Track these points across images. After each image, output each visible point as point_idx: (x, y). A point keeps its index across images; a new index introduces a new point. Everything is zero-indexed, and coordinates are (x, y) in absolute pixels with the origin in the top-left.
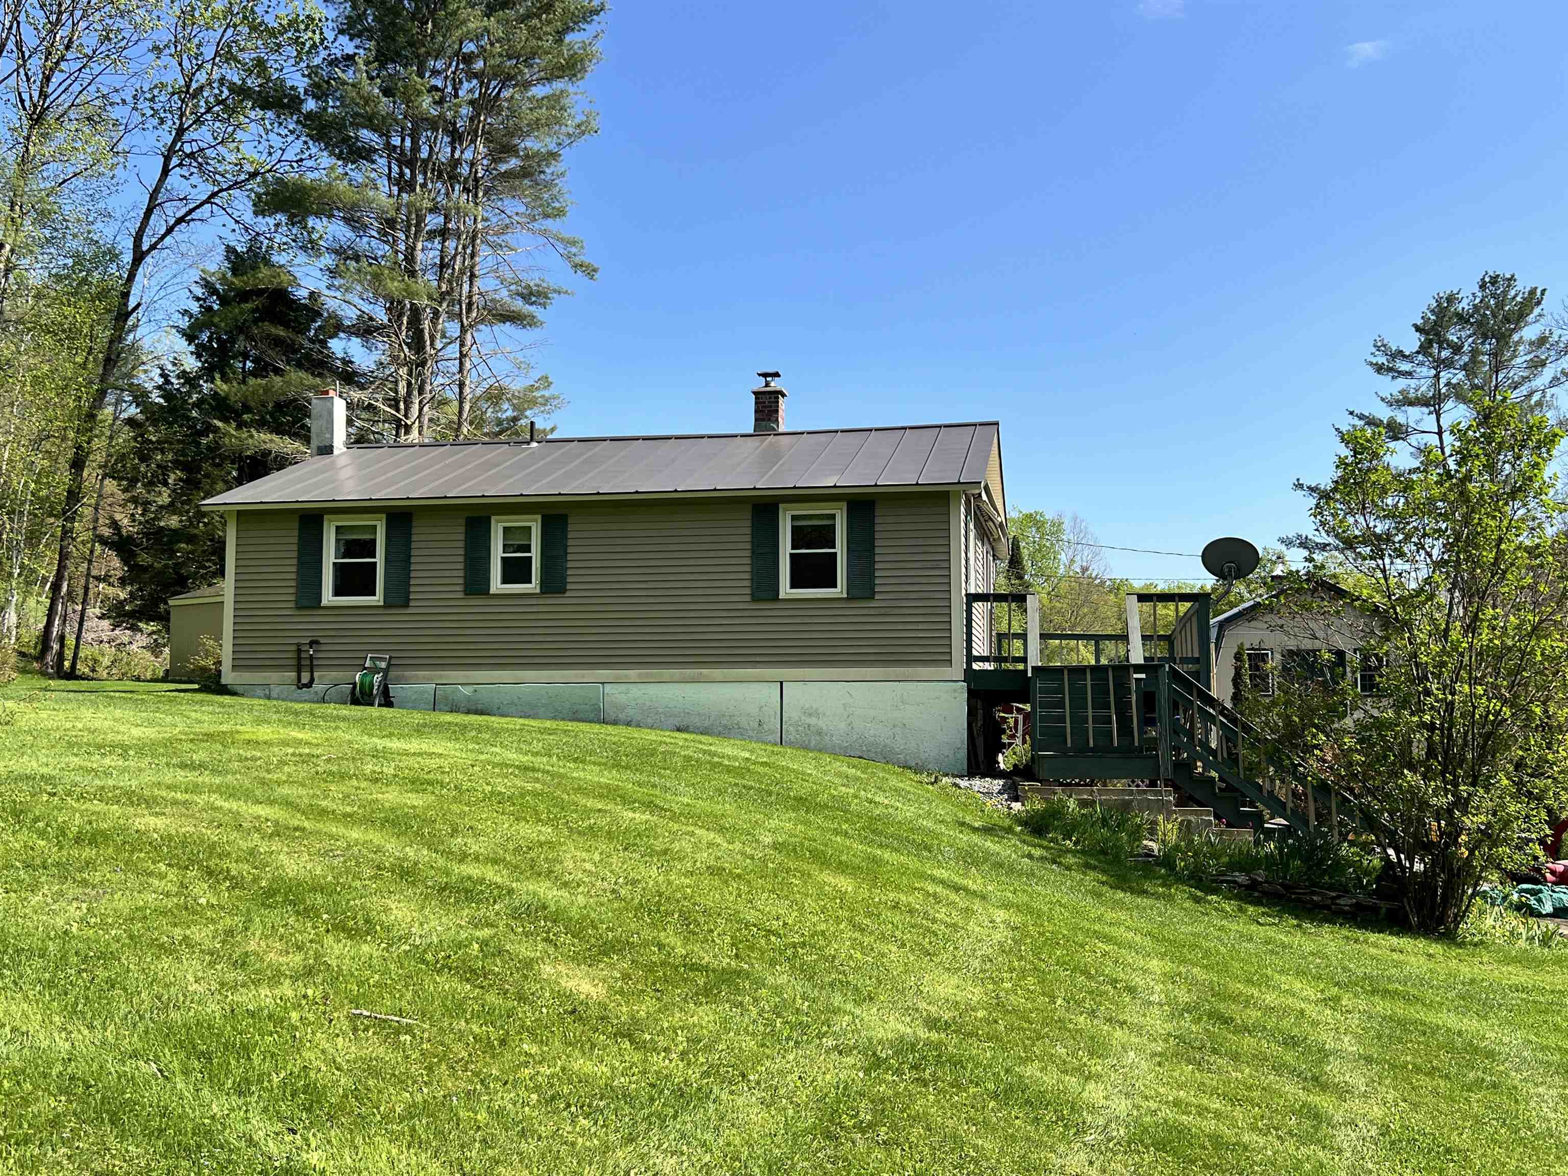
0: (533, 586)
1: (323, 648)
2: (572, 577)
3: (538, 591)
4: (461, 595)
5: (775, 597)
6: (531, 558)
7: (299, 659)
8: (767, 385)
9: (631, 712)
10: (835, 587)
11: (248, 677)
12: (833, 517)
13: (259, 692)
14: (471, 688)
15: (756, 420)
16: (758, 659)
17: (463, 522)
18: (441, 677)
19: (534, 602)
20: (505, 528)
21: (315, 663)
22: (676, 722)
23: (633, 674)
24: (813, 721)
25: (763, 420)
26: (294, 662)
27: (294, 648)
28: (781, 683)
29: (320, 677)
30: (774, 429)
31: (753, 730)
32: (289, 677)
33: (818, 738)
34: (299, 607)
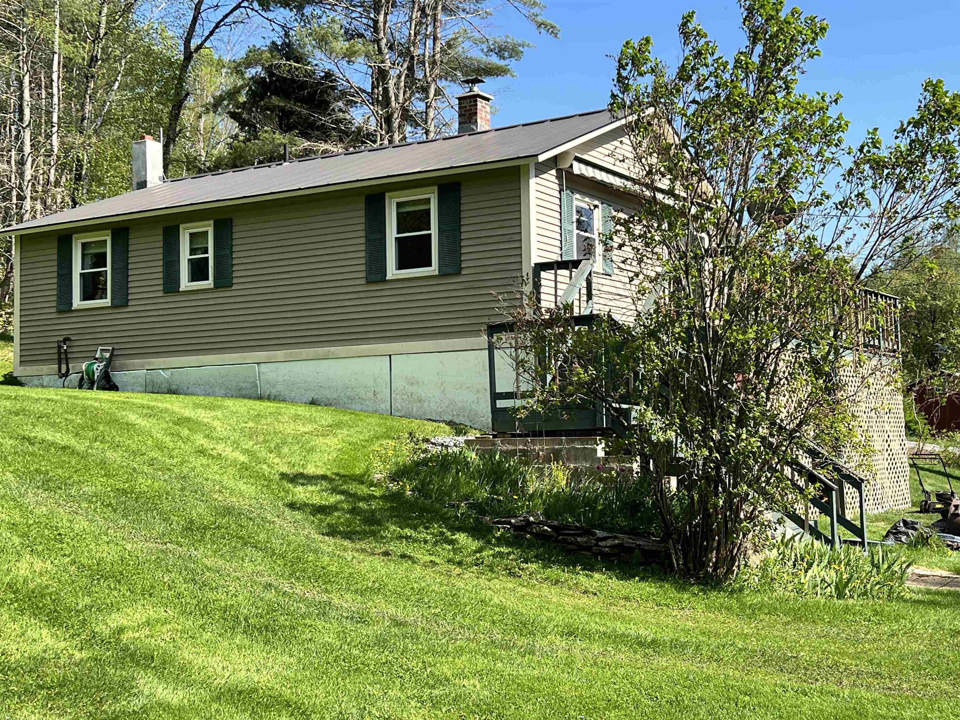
0: (209, 283)
1: (75, 344)
2: (238, 272)
3: (212, 286)
4: (161, 294)
5: (383, 280)
6: (208, 258)
7: (59, 353)
8: (471, 91)
9: (279, 388)
10: (431, 266)
11: (31, 370)
12: (428, 201)
13: (36, 382)
14: (168, 372)
15: (460, 124)
16: (372, 336)
17: (161, 232)
18: (149, 364)
19: (210, 296)
20: (190, 234)
21: (69, 356)
22: (311, 395)
23: (280, 354)
24: (414, 389)
25: (465, 123)
26: (56, 356)
27: (56, 345)
28: (390, 356)
29: (73, 367)
30: (473, 130)
31: (370, 400)
32: (53, 369)
33: (418, 404)
34: (59, 312)
